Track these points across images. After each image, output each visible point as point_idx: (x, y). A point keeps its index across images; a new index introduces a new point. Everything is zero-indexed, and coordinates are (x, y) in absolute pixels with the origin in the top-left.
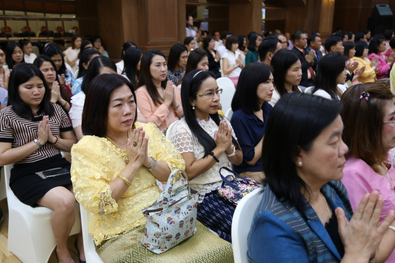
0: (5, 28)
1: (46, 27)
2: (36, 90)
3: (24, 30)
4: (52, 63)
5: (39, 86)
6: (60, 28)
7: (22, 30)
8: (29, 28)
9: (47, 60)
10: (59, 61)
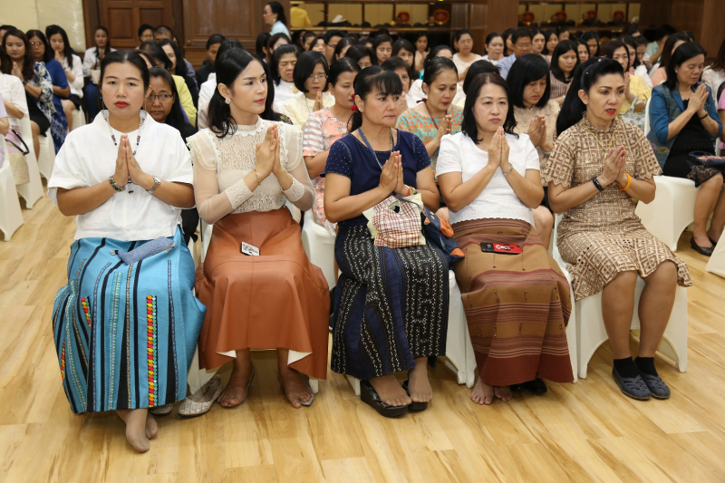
0: (525, 15)
1: (595, 13)
2: (570, 60)
3: (555, 17)
4: (588, 47)
5: (573, 58)
6: (621, 13)
7: (552, 18)
8: (565, 15)
9: (583, 43)
10: (594, 46)
